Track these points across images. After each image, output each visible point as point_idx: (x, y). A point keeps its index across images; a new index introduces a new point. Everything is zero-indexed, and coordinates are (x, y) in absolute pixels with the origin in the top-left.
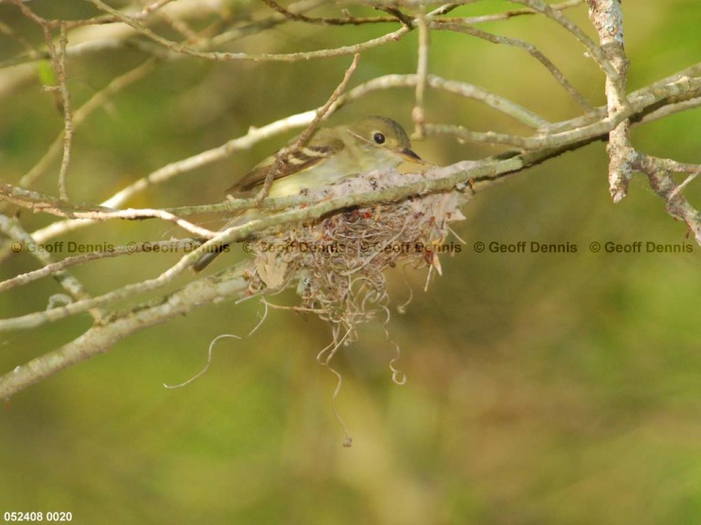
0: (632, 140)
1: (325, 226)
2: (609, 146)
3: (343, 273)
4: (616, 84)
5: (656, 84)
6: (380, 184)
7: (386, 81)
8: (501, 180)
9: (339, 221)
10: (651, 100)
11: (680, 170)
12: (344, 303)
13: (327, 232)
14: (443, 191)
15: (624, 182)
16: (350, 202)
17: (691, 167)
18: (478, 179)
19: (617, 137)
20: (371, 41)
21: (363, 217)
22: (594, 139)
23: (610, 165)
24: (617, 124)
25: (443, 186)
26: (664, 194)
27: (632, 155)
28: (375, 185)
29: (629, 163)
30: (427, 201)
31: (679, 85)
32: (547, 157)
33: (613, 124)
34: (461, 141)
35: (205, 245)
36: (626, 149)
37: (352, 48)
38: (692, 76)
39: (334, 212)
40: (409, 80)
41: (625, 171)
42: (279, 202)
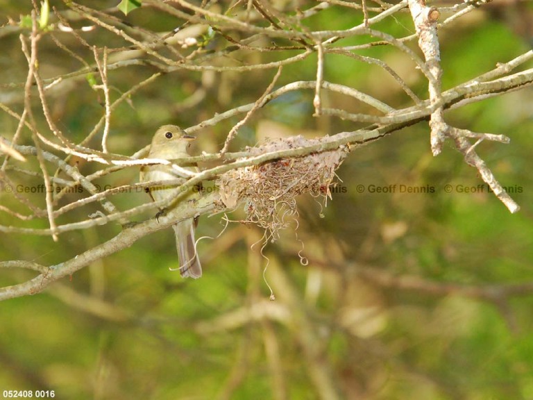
0: (446, 119)
1: (261, 171)
2: (430, 122)
3: (271, 199)
4: (435, 85)
5: (458, 87)
6: (294, 145)
7: (294, 85)
8: (366, 143)
9: (269, 167)
10: (456, 95)
11: (473, 136)
12: (272, 217)
13: (262, 173)
14: (331, 150)
15: (440, 144)
16: (276, 156)
17: (480, 135)
18: (352, 143)
19: (435, 117)
20: (288, 60)
21: (283, 165)
22: (423, 118)
23: (432, 134)
24: (435, 109)
25: (332, 147)
26: (464, 150)
27: (444, 127)
28: (291, 146)
29: (442, 132)
30: (322, 156)
31: (472, 87)
33: (433, 110)
34: (343, 119)
35: (190, 180)
36: (441, 124)
37: (277, 64)
38: (479, 82)
39: (267, 162)
40: (311, 85)
41: (440, 137)
42: (234, 155)
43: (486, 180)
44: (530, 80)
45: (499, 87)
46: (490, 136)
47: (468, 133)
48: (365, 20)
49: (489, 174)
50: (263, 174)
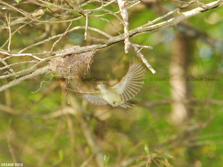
0: (130, 40)
2: (125, 42)
3: (68, 68)
5: (135, 29)
6: (76, 49)
7: (77, 28)
8: (102, 49)
9: (67, 57)
10: (134, 32)
11: (140, 47)
12: (68, 74)
14: (89, 51)
15: (128, 49)
16: (70, 53)
17: (142, 46)
18: (97, 49)
19: (126, 40)
20: (75, 19)
21: (72, 56)
22: (122, 40)
23: (125, 46)
25: (90, 50)
26: (136, 51)
27: (130, 43)
28: (75, 49)
29: (129, 45)
30: (86, 53)
31: (140, 29)
32: (112, 44)
33: (126, 38)
34: (95, 41)
35: (40, 62)
36: (128, 42)
38: (143, 27)
39: (67, 55)
40: (83, 27)
41: (128, 47)
42: (55, 52)
43: (144, 62)
44: (161, 27)
45: (149, 29)
46: (145, 47)
47: (138, 45)
48: (102, 5)
49: (145, 60)
50: (65, 59)
